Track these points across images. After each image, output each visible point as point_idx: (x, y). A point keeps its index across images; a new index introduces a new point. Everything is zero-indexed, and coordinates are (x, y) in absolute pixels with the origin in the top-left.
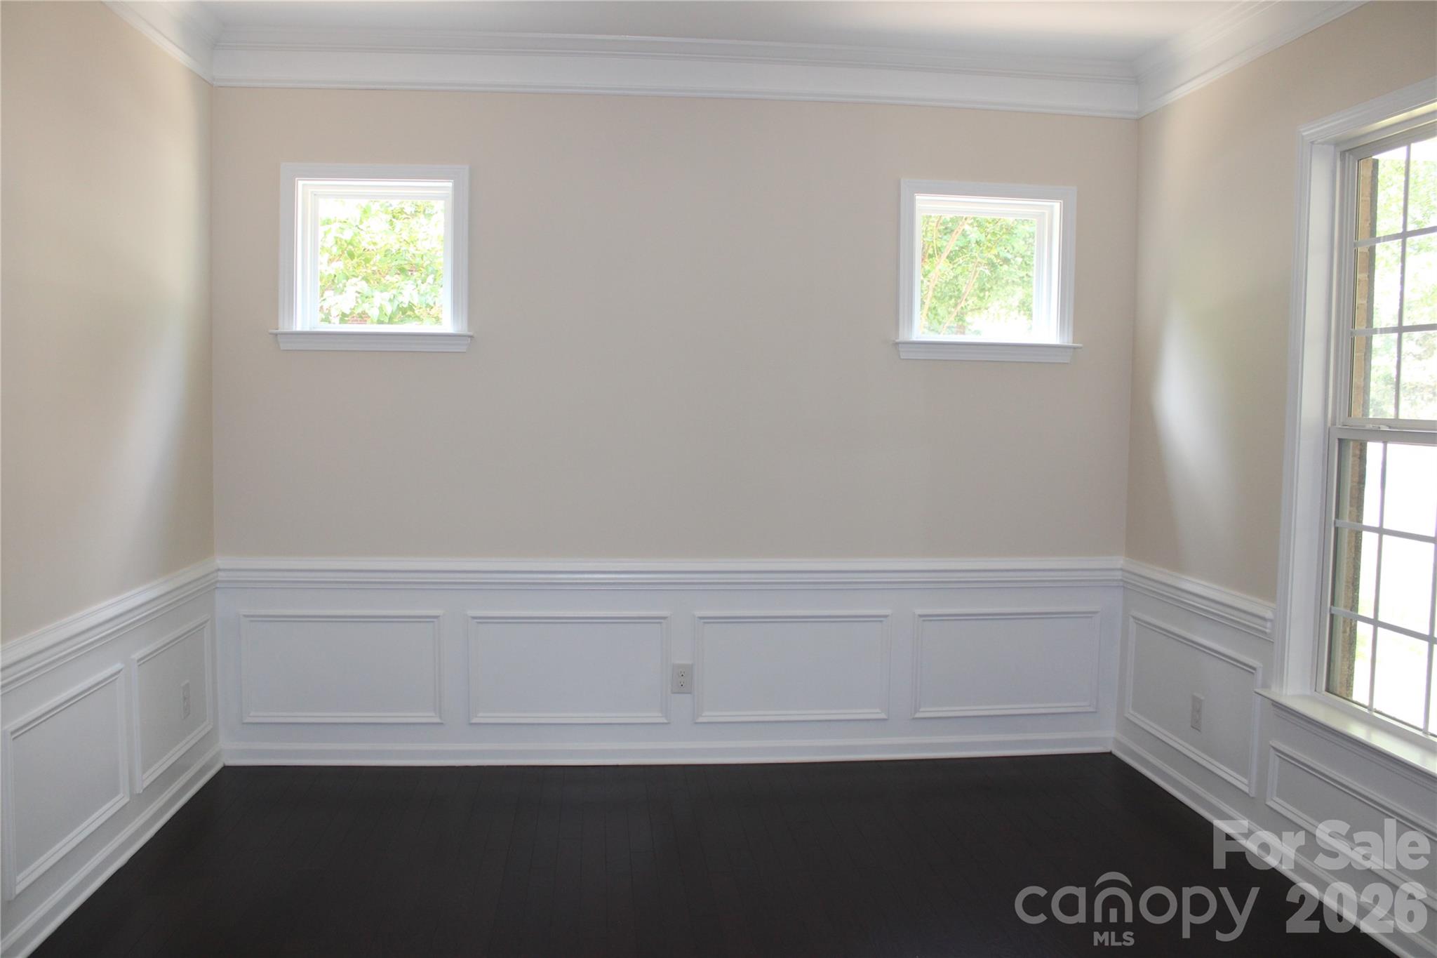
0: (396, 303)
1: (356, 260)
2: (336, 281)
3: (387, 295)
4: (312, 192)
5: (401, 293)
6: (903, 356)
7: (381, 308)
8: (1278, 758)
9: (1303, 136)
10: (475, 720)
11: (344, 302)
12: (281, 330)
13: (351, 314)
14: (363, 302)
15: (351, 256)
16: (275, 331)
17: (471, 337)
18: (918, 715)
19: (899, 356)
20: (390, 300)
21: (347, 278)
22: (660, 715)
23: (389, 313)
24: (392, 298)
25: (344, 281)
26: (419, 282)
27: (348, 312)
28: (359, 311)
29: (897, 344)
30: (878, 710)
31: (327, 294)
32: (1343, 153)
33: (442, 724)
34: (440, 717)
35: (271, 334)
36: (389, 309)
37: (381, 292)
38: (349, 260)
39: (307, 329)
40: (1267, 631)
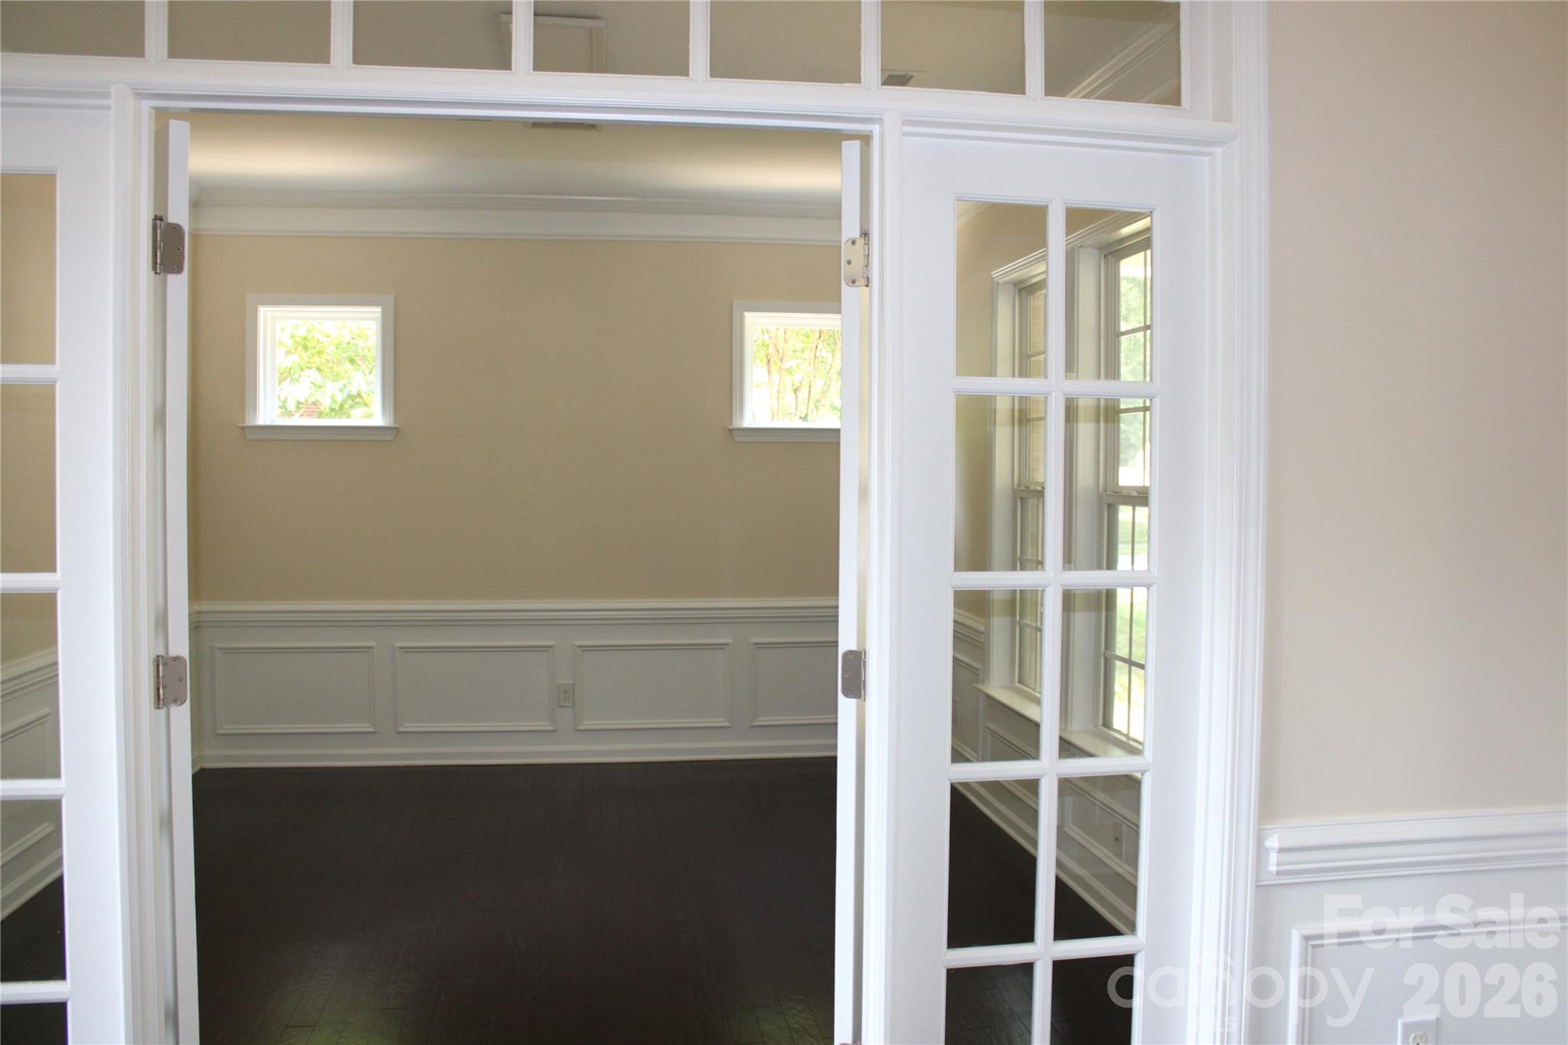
0: (346, 392)
1: (310, 352)
2: (292, 373)
3: (338, 385)
4: (271, 316)
5: (350, 383)
6: (737, 439)
7: (332, 398)
8: (990, 736)
9: (993, 278)
10: (402, 729)
11: (298, 391)
12: (247, 424)
13: (306, 401)
14: (317, 391)
15: (305, 348)
16: (242, 425)
17: (396, 429)
18: (756, 723)
19: (733, 440)
20: (341, 390)
21: (302, 370)
22: (548, 724)
23: (340, 401)
24: (342, 387)
25: (299, 372)
26: (367, 372)
27: (303, 401)
28: (313, 399)
29: (731, 430)
30: (723, 720)
31: (285, 384)
32: (1019, 290)
33: (375, 733)
34: (375, 728)
35: (239, 427)
36: (340, 398)
37: (333, 381)
38: (303, 353)
39: (268, 423)
40: (982, 640)
